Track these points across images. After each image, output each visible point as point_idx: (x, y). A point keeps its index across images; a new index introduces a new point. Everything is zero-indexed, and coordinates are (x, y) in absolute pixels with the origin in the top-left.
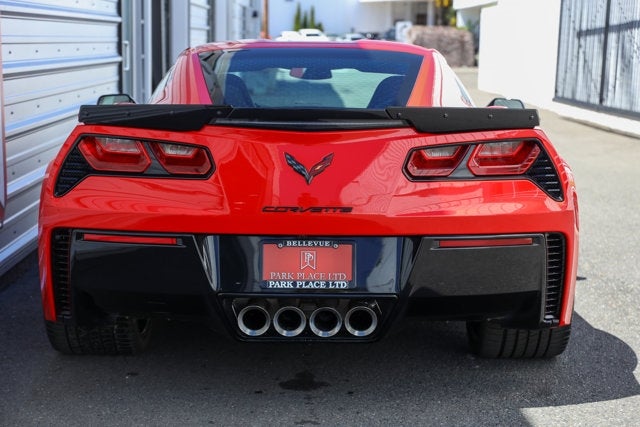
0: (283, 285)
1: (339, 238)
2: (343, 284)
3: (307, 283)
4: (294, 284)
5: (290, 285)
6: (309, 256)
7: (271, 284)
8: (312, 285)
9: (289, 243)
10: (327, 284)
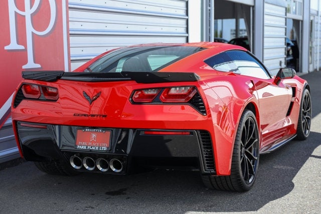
0: (82, 147)
1: (105, 128)
2: (105, 149)
3: (91, 147)
4: (87, 147)
5: (85, 148)
6: (94, 135)
7: (78, 146)
8: (93, 148)
9: (86, 130)
10: (99, 148)
